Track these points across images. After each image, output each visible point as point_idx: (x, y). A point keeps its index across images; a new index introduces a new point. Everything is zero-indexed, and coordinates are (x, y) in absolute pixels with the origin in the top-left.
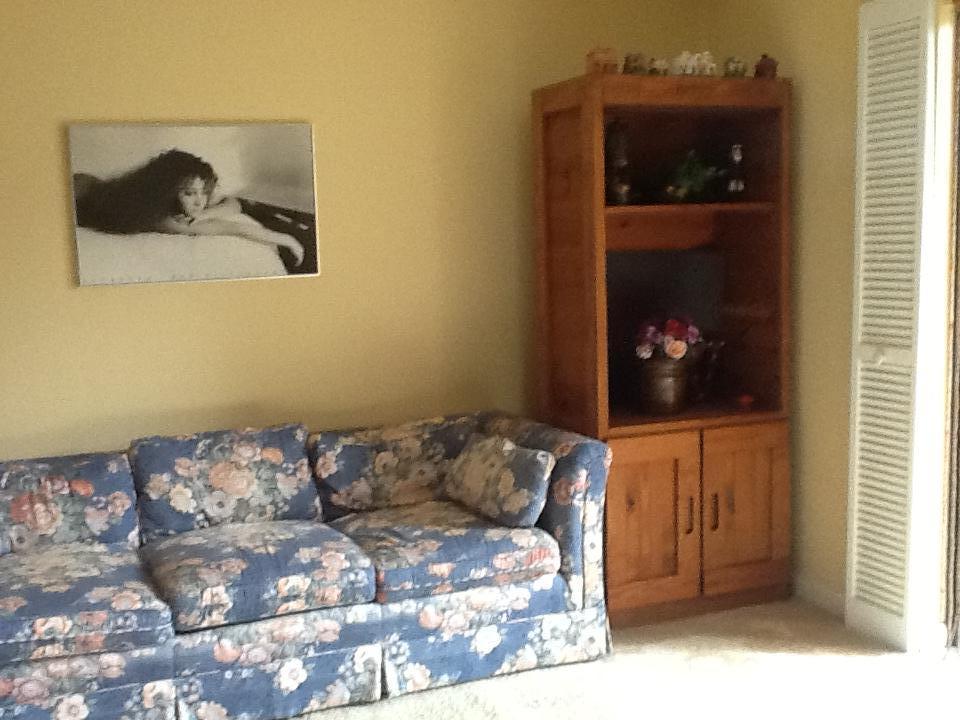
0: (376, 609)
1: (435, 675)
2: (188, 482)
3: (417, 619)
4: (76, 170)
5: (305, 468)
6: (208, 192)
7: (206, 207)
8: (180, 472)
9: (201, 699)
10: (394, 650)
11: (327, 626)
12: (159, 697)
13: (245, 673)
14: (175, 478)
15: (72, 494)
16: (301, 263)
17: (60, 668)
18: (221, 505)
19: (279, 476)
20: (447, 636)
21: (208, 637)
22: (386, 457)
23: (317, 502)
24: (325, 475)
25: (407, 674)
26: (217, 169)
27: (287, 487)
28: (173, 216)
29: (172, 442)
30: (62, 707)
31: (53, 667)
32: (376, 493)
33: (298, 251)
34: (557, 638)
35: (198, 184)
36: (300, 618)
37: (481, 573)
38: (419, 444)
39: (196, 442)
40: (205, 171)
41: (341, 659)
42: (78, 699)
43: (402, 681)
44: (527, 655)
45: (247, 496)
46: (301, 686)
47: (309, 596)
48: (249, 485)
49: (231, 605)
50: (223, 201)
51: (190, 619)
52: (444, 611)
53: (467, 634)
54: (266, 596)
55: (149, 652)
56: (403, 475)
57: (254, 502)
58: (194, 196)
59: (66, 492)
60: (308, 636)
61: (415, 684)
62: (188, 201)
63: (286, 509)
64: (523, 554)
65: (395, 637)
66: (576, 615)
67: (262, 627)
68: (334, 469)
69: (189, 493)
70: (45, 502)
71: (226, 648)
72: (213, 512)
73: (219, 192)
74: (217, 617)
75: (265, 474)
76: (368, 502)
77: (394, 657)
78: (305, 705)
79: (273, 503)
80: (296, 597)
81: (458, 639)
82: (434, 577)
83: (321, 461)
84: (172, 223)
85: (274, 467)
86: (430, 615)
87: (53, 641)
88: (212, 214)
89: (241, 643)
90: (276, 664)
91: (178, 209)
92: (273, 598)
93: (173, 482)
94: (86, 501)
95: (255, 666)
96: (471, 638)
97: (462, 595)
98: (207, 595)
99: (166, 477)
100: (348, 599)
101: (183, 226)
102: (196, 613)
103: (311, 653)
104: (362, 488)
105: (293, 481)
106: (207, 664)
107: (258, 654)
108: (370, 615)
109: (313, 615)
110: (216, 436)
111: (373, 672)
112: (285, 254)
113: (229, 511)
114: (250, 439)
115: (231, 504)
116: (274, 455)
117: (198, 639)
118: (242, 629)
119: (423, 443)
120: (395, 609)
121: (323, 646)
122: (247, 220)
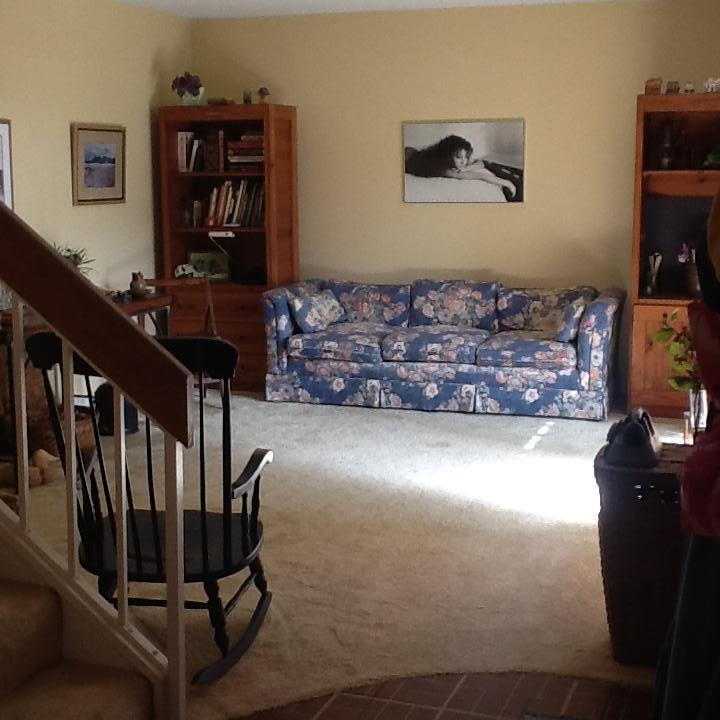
0: (474, 367)
1: (502, 407)
2: (432, 302)
3: (494, 376)
4: (406, 145)
5: (492, 304)
6: (468, 157)
7: (467, 165)
8: (430, 297)
9: (391, 392)
10: (482, 390)
11: (449, 371)
12: (373, 387)
13: (411, 385)
14: (427, 299)
15: (380, 300)
16: (515, 197)
17: (334, 364)
18: (446, 316)
19: (478, 306)
20: (509, 389)
21: (395, 364)
22: (537, 304)
23: (496, 322)
24: (500, 308)
25: (488, 404)
26: (472, 146)
27: (480, 312)
28: (450, 169)
29: (432, 283)
30: (335, 382)
31: (331, 364)
32: (527, 322)
33: (513, 189)
34: (571, 403)
35: (463, 153)
36: (437, 365)
37: (527, 359)
38: (557, 299)
39: (442, 284)
40: (467, 146)
41: (455, 388)
42: (341, 380)
43: (484, 406)
44: (554, 409)
45: (459, 313)
46: (435, 397)
47: (441, 355)
48: (461, 307)
49: (405, 351)
50: (476, 161)
51: (388, 355)
52: (508, 375)
53: (521, 390)
54: (421, 350)
55: (370, 365)
56: (544, 314)
57: (462, 317)
58: (461, 160)
59: (378, 299)
60: (440, 373)
61: (491, 409)
62: (458, 161)
63: (478, 323)
64: (552, 353)
65: (483, 383)
66: (584, 393)
67: (419, 365)
68: (506, 306)
69: (432, 308)
70: (368, 302)
71: (402, 371)
72: (441, 318)
73: (473, 157)
74: (399, 356)
75: (471, 304)
76: (522, 326)
77: (481, 393)
78: (438, 406)
79: (472, 319)
80: (435, 354)
81: (515, 391)
82: (504, 357)
83: (499, 302)
84: (450, 172)
85: (476, 301)
86: (501, 376)
87: (330, 351)
88: (469, 168)
89: (409, 370)
90: (425, 384)
91: (452, 165)
92: (424, 352)
93: (426, 302)
94: (386, 305)
95: (415, 382)
96: (522, 393)
97: (518, 369)
98: (395, 345)
99: (423, 298)
100: (461, 360)
101: (454, 175)
102: (390, 352)
103: (442, 382)
104: (519, 318)
105: (484, 309)
106: (393, 377)
107: (417, 377)
108: (469, 370)
109: (443, 364)
110: (452, 282)
111: (470, 398)
112: (506, 190)
113: (449, 320)
114: (467, 286)
115: (451, 316)
116: (478, 295)
117: (390, 364)
118: (410, 364)
119: (560, 299)
120: (484, 369)
121: (447, 380)
122: (487, 172)
